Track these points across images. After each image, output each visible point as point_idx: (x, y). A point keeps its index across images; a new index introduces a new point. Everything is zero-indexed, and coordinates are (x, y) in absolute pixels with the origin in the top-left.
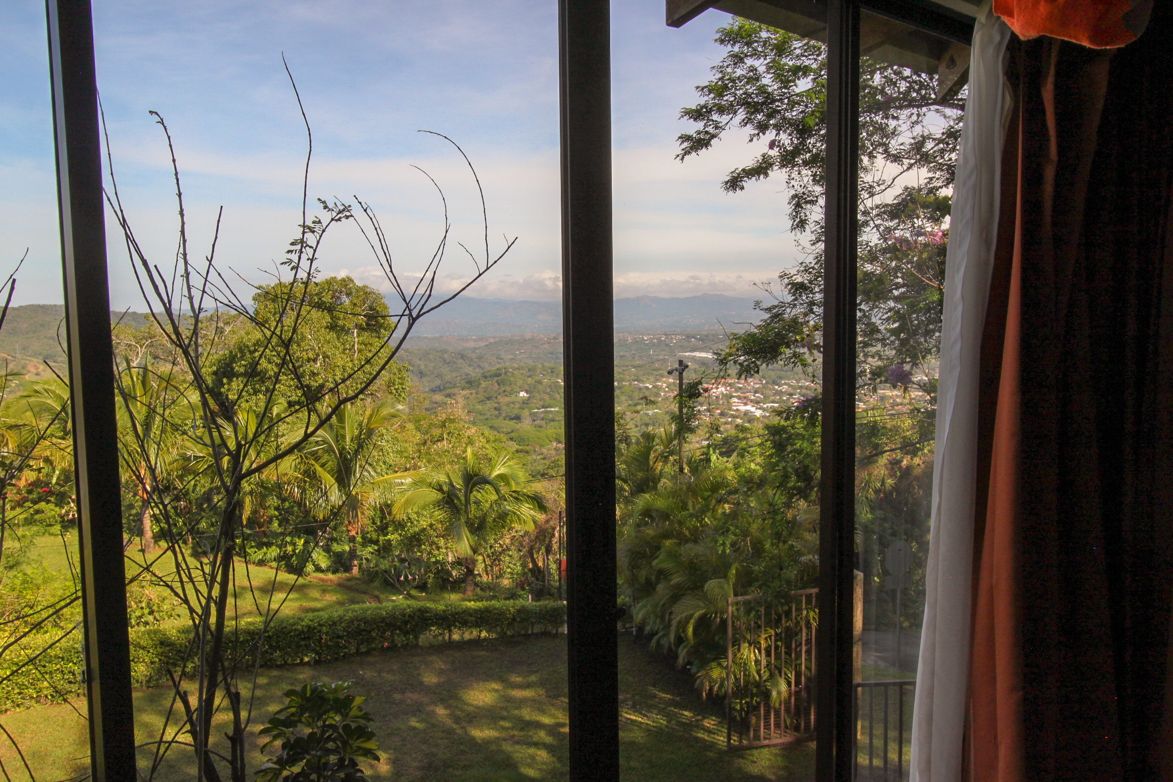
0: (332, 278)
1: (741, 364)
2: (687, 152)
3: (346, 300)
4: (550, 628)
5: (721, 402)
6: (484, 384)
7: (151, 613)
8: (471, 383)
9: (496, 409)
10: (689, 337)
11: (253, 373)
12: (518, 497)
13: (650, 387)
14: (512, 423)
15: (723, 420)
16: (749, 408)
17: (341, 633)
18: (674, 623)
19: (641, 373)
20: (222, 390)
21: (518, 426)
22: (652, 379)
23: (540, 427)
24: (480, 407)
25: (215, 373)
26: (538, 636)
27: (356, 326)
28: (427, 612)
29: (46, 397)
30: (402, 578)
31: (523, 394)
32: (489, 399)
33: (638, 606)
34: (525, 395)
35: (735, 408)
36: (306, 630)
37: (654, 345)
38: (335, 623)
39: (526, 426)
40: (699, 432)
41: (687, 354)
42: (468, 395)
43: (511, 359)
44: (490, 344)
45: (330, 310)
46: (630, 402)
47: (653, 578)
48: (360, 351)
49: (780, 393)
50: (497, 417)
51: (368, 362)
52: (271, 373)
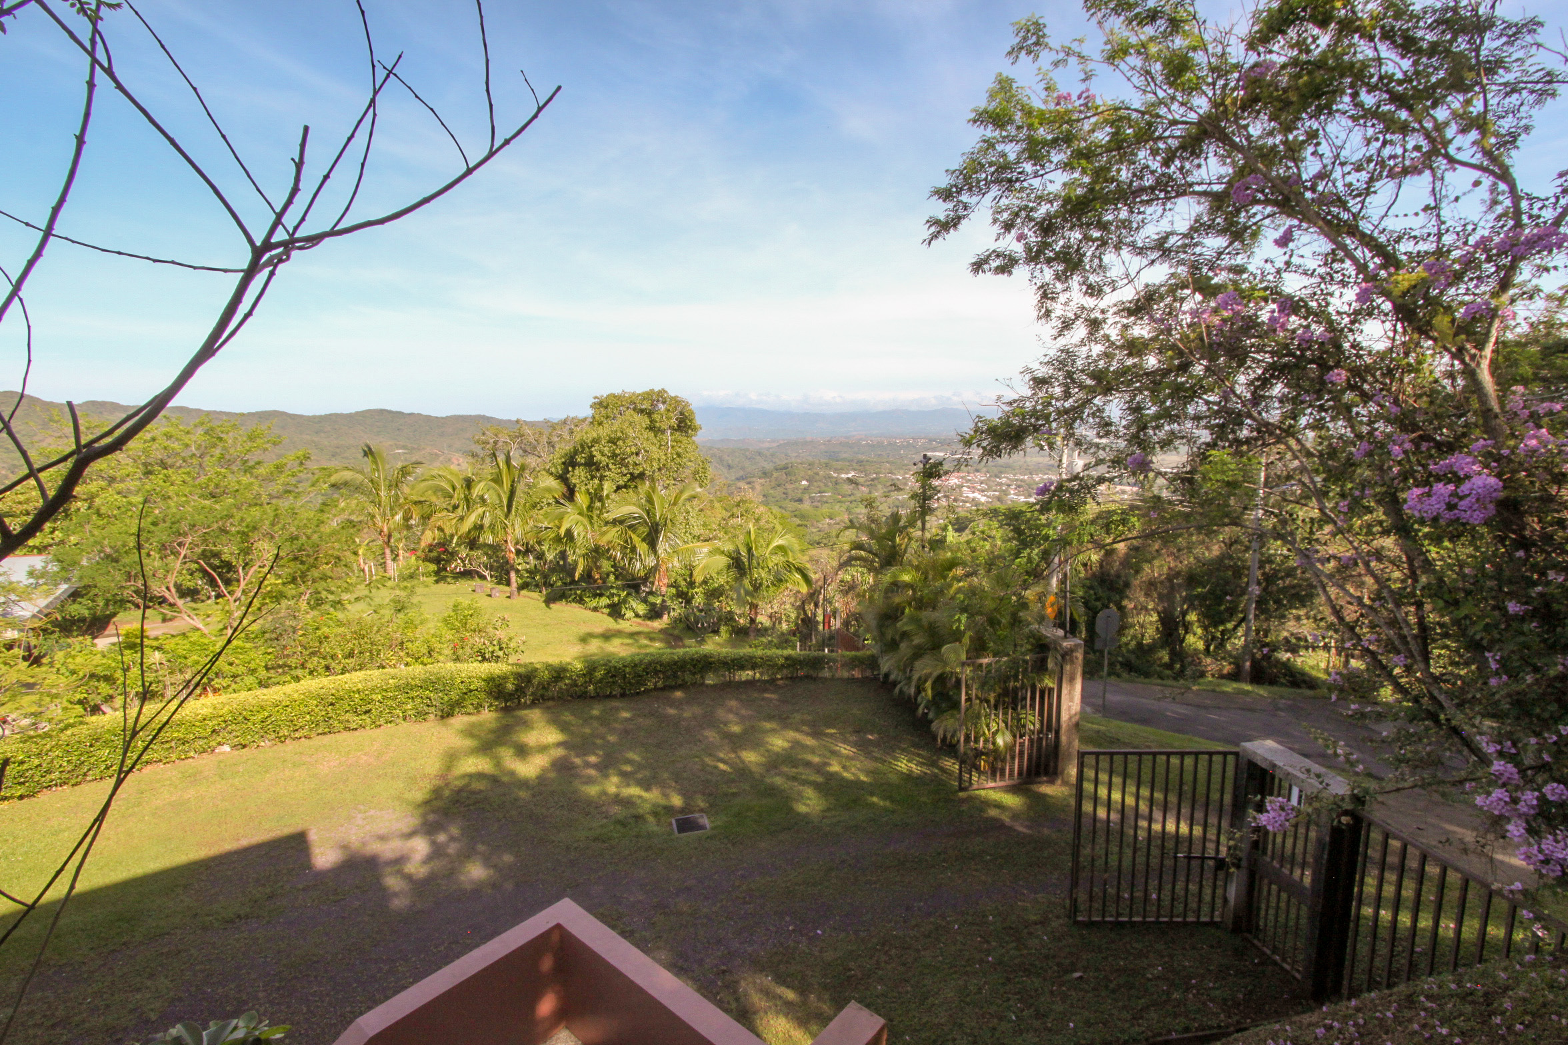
0: (651, 390)
1: (984, 448)
2: (935, 236)
3: (661, 407)
4: (811, 672)
5: (955, 490)
6: (775, 475)
7: (501, 649)
8: (765, 474)
9: (784, 493)
11: (591, 463)
12: (789, 565)
13: (901, 478)
14: (796, 504)
15: (956, 504)
16: (977, 495)
18: (916, 677)
19: (894, 468)
20: (569, 477)
21: (801, 506)
22: (902, 472)
24: (772, 492)
25: (564, 463)
26: (801, 678)
27: (670, 427)
29: (440, 481)
31: (804, 482)
32: (779, 486)
33: (886, 658)
34: (806, 483)
35: (965, 495)
37: (904, 446)
38: (636, 665)
39: (806, 506)
40: (938, 513)
42: (764, 483)
43: (796, 456)
44: (781, 444)
45: (649, 414)
47: (897, 638)
48: (673, 447)
49: (1001, 484)
50: (784, 499)
51: (679, 455)
52: (604, 463)
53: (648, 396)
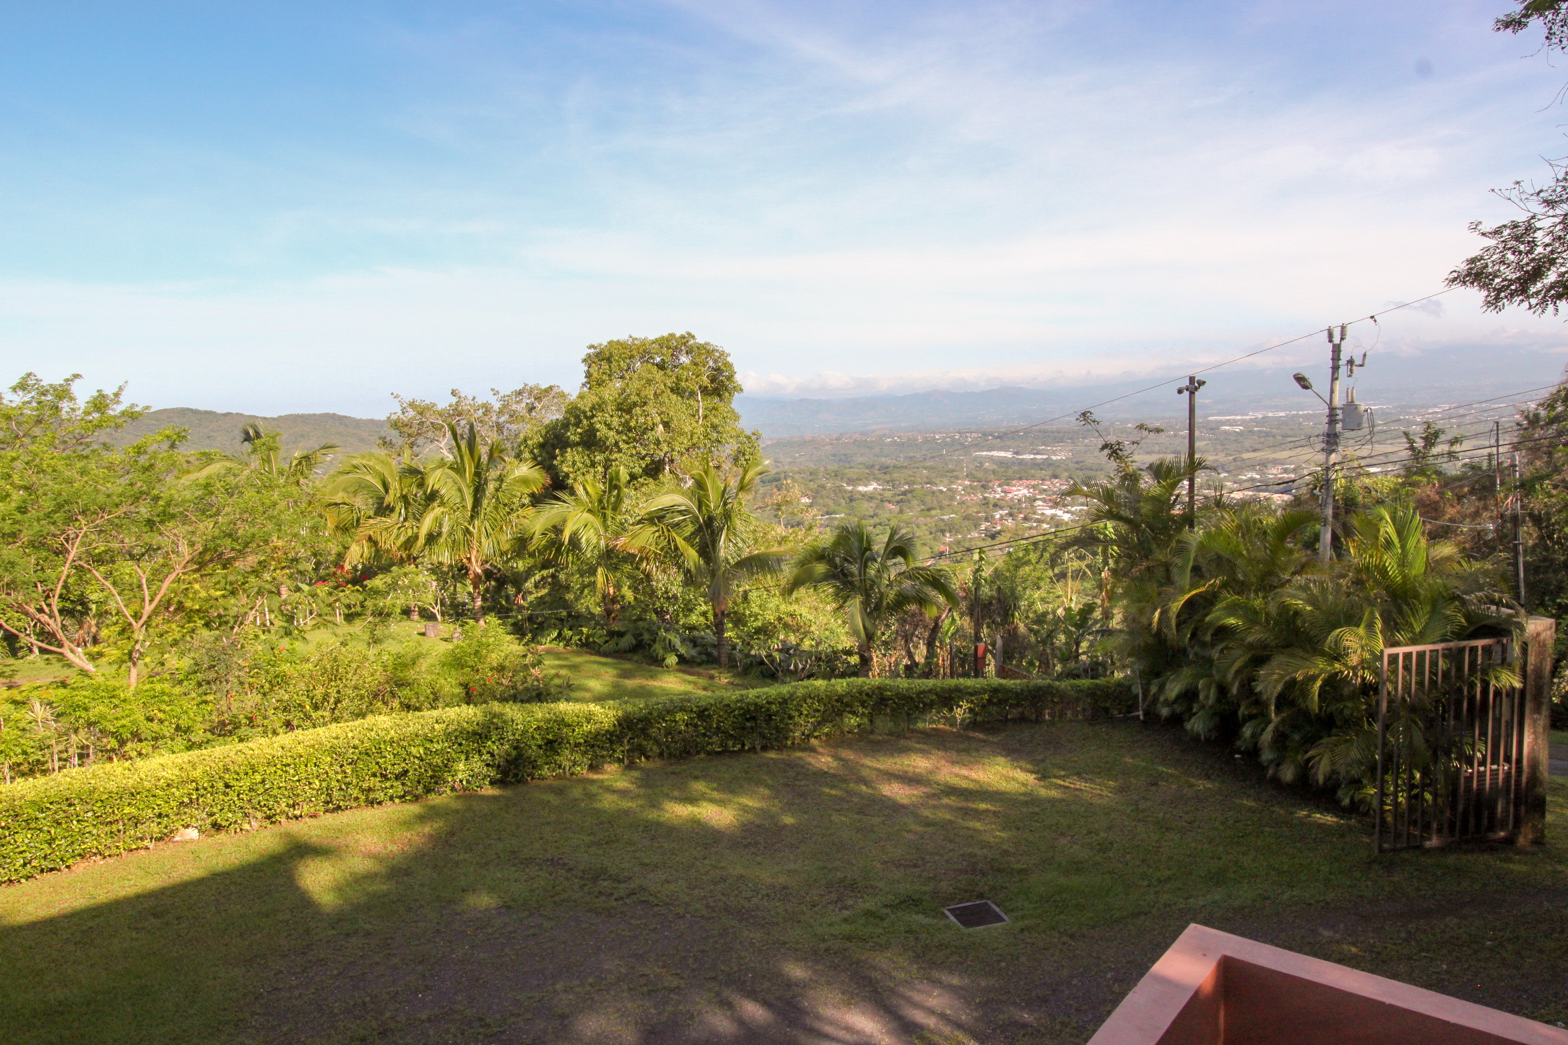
0: (671, 335)
3: (686, 358)
5: (1024, 505)
7: (538, 696)
10: (985, 434)
11: (591, 442)
13: (945, 490)
15: (1027, 525)
16: (1056, 511)
19: (934, 475)
20: (555, 462)
22: (946, 481)
25: (546, 443)
27: (701, 388)
29: (364, 473)
30: (792, 667)
31: (805, 500)
34: (807, 500)
35: (1040, 512)
36: (752, 708)
37: (946, 444)
41: (984, 453)
43: (790, 463)
46: (923, 507)
48: (705, 417)
51: (714, 427)
52: (611, 441)
53: (664, 343)
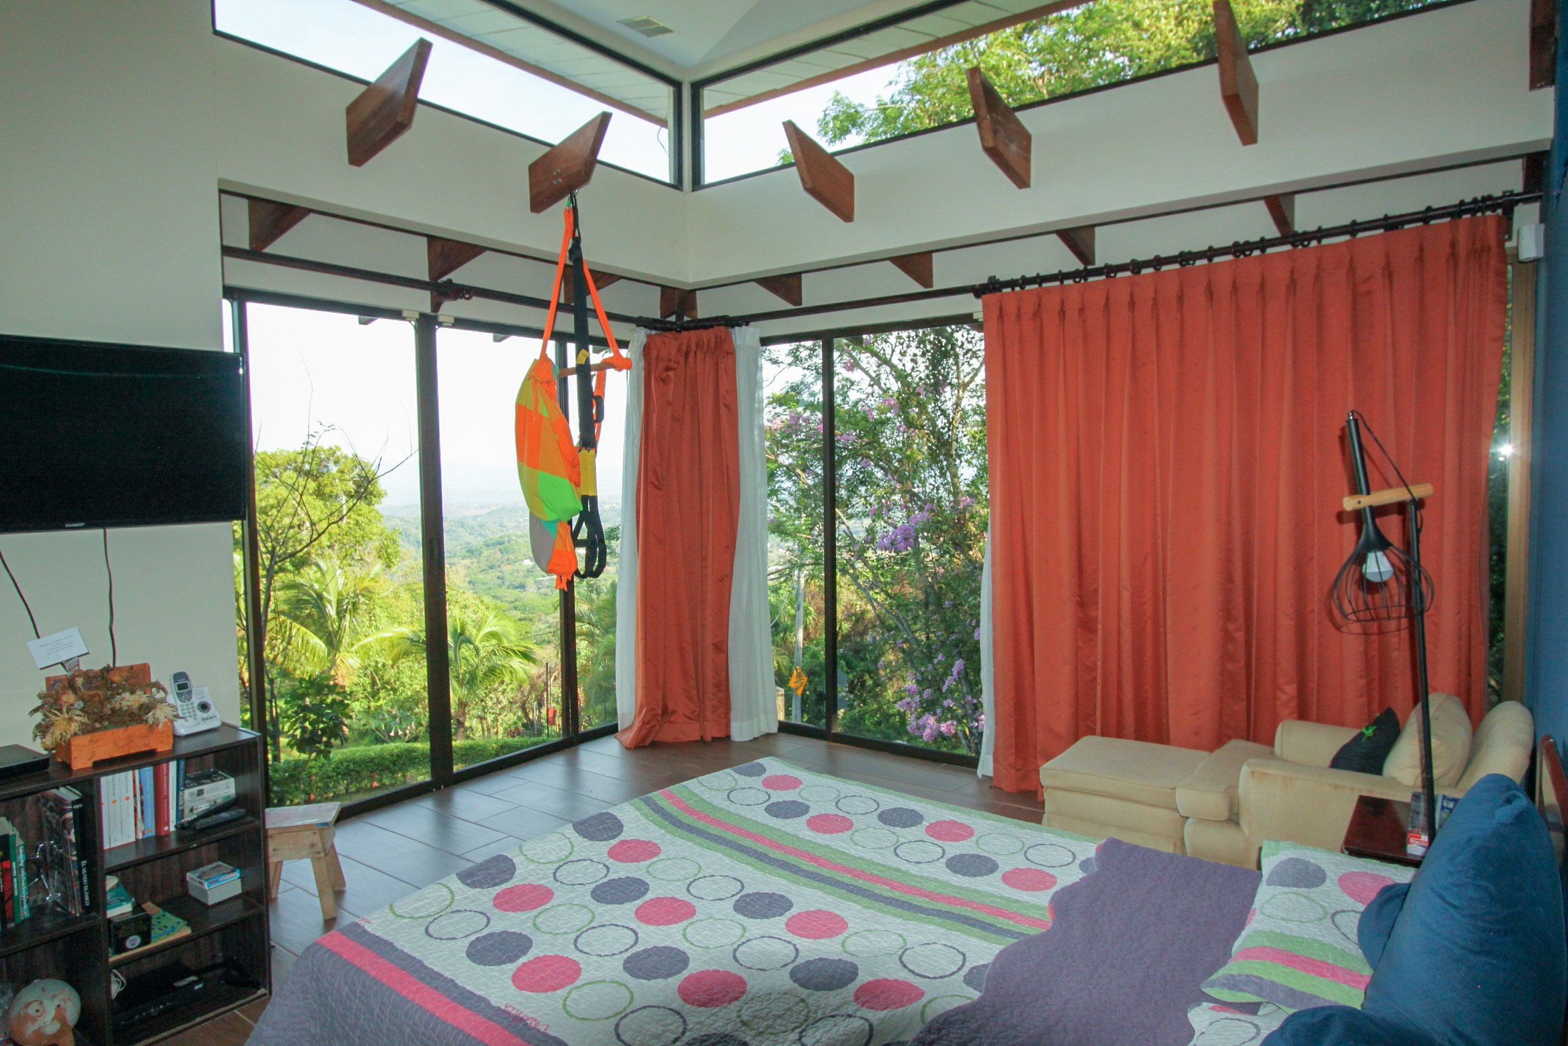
0: (318, 447)
9: (499, 578)
12: (508, 652)
14: (517, 592)
17: (330, 774)
21: (522, 595)
23: (545, 595)
24: (482, 577)
27: (346, 493)
28: (414, 751)
30: (392, 734)
31: (527, 562)
32: (491, 567)
34: (530, 563)
39: (531, 594)
42: (469, 564)
43: (514, 527)
44: (493, 511)
45: (316, 476)
50: (500, 586)
51: (358, 526)
53: (313, 454)
